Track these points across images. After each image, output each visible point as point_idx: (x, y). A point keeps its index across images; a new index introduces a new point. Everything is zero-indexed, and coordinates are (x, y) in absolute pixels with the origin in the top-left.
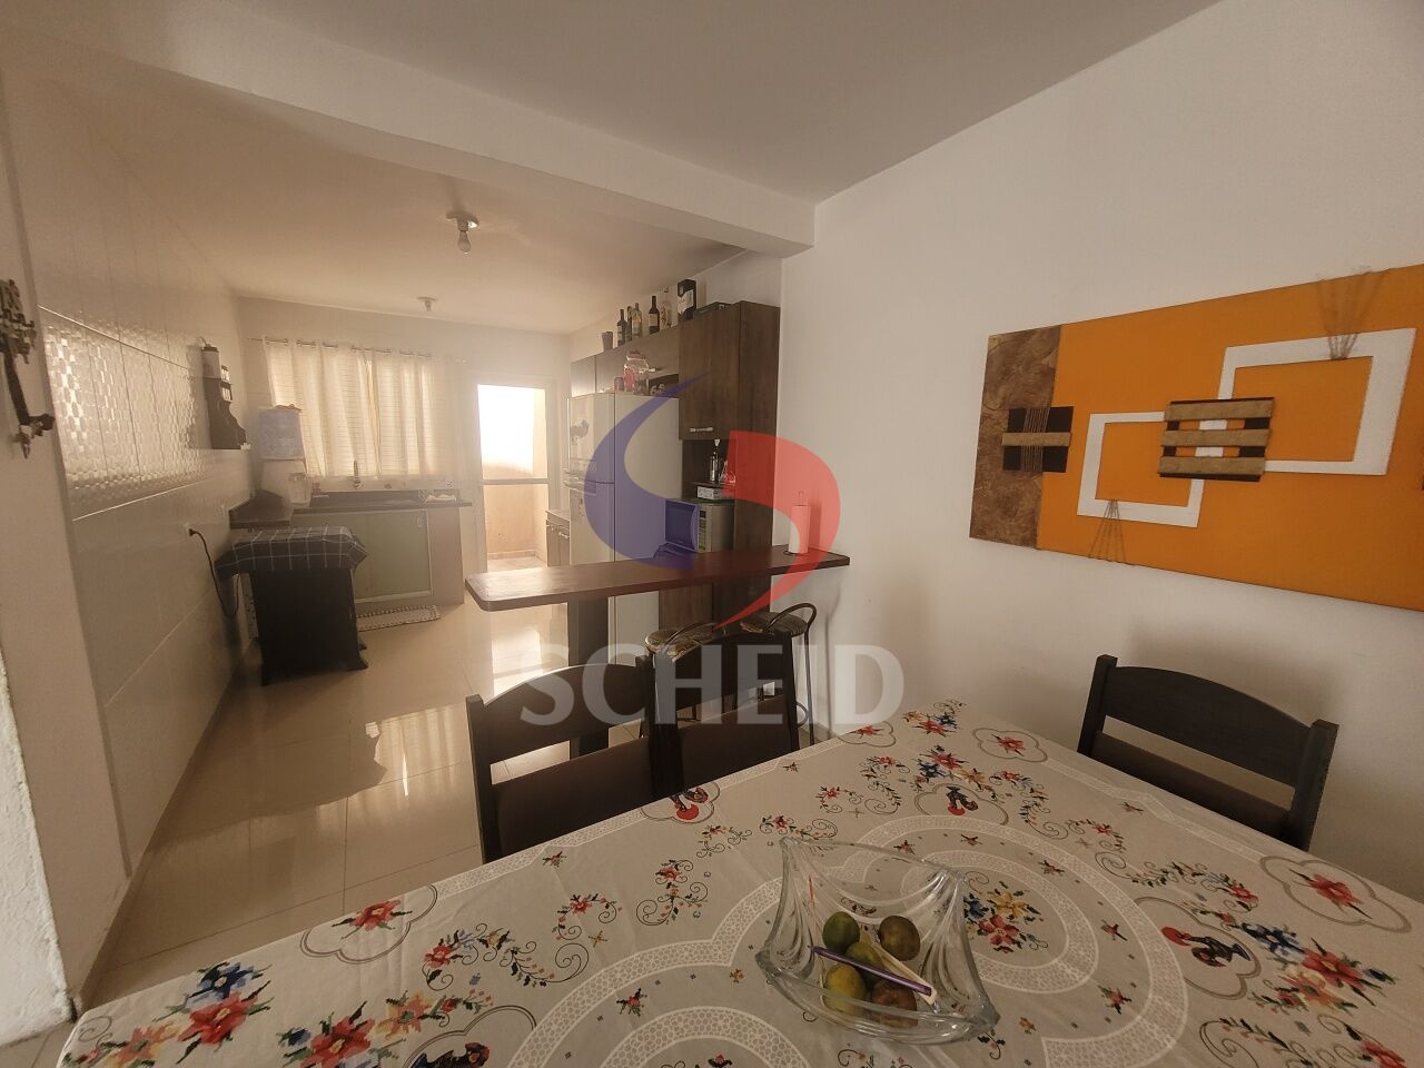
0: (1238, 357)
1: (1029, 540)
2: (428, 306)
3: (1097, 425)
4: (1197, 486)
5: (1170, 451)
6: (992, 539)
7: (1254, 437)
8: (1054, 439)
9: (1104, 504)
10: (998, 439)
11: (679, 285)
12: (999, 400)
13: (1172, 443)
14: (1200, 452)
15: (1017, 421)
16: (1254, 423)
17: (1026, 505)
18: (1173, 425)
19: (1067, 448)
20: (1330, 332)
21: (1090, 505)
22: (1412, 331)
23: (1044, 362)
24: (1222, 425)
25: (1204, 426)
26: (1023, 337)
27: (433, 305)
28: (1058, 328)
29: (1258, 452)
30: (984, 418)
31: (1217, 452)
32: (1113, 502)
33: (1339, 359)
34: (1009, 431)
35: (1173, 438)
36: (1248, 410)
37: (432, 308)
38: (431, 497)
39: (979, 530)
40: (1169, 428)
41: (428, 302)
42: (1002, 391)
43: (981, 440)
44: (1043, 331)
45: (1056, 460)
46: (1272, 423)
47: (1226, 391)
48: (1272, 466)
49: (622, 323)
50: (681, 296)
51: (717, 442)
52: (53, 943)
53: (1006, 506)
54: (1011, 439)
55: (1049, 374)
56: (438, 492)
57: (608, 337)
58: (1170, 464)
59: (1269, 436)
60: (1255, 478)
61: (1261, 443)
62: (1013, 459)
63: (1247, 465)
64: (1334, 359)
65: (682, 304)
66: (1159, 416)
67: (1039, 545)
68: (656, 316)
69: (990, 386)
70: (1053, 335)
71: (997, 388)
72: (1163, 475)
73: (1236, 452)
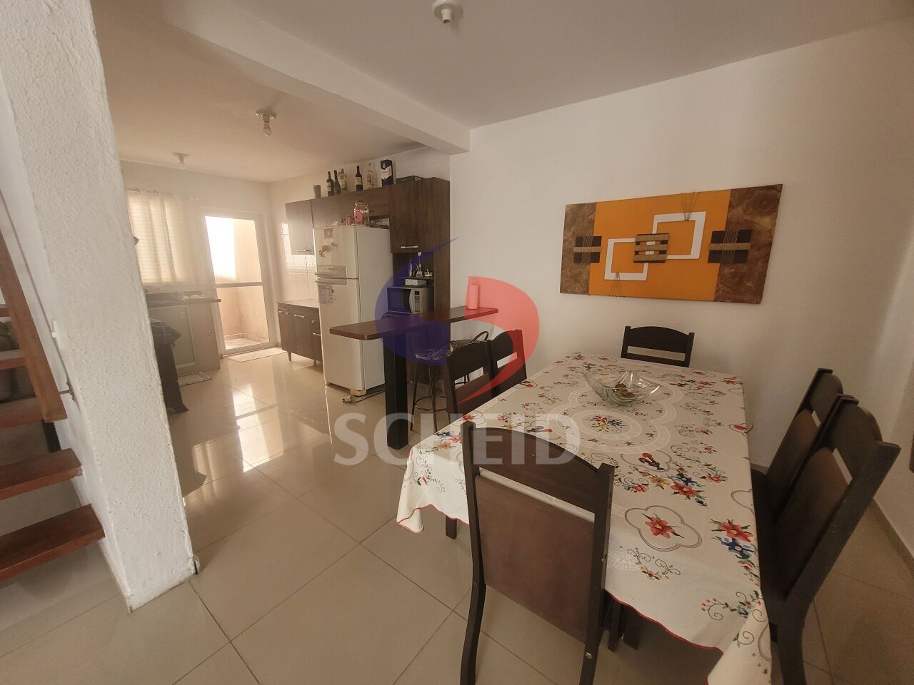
0: (659, 218)
1: (586, 291)
2: (182, 160)
3: (611, 243)
4: (646, 265)
5: (637, 253)
6: (570, 293)
7: (663, 247)
8: (594, 249)
9: (614, 274)
10: (571, 250)
11: (382, 162)
12: (571, 233)
13: (638, 250)
14: (647, 253)
15: (579, 242)
16: (664, 242)
17: (584, 277)
18: (638, 243)
19: (599, 253)
20: (685, 212)
21: (609, 275)
22: (705, 213)
23: (590, 217)
24: (653, 243)
25: (648, 243)
26: (581, 206)
27: (186, 159)
28: (595, 203)
29: (664, 252)
30: (565, 241)
31: (652, 253)
32: (618, 273)
33: (687, 221)
34: (576, 246)
35: (638, 248)
36: (662, 238)
37: (184, 161)
38: (186, 297)
39: (564, 290)
40: (637, 244)
41: (181, 157)
42: (572, 229)
43: (564, 250)
44: (589, 204)
45: (595, 258)
46: (669, 242)
47: (654, 231)
48: (669, 257)
49: (330, 180)
50: (384, 169)
51: (420, 254)
52: (186, 532)
53: (576, 278)
54: (577, 250)
55: (592, 222)
56: (189, 294)
57: (317, 189)
58: (638, 258)
59: (668, 247)
60: (663, 262)
61: (665, 249)
62: (578, 258)
63: (661, 257)
64: (685, 221)
65: (385, 174)
66: (633, 240)
67: (590, 293)
68: (360, 178)
69: (567, 227)
70: (593, 206)
71: (570, 227)
72: (635, 262)
73: (658, 253)
